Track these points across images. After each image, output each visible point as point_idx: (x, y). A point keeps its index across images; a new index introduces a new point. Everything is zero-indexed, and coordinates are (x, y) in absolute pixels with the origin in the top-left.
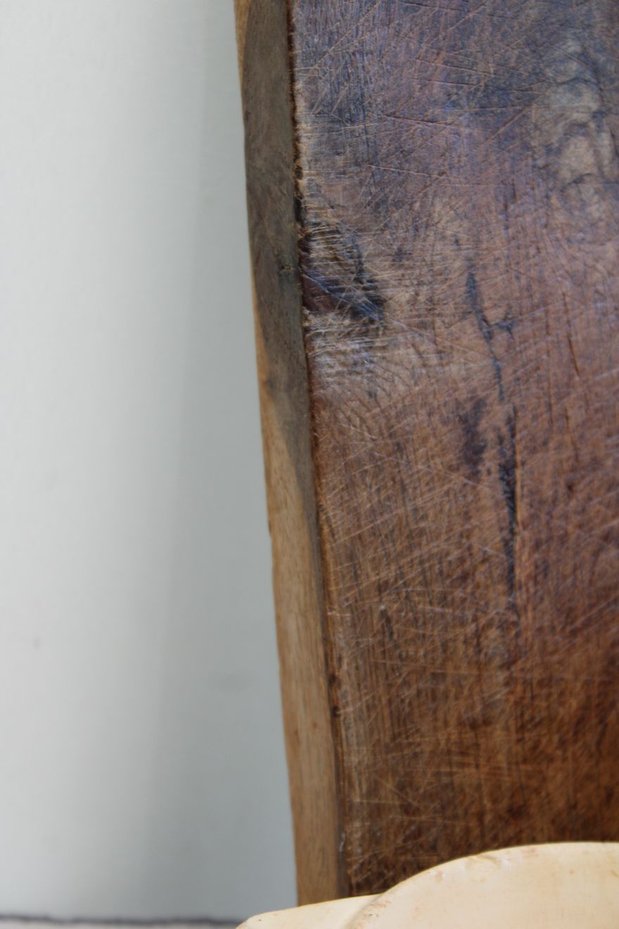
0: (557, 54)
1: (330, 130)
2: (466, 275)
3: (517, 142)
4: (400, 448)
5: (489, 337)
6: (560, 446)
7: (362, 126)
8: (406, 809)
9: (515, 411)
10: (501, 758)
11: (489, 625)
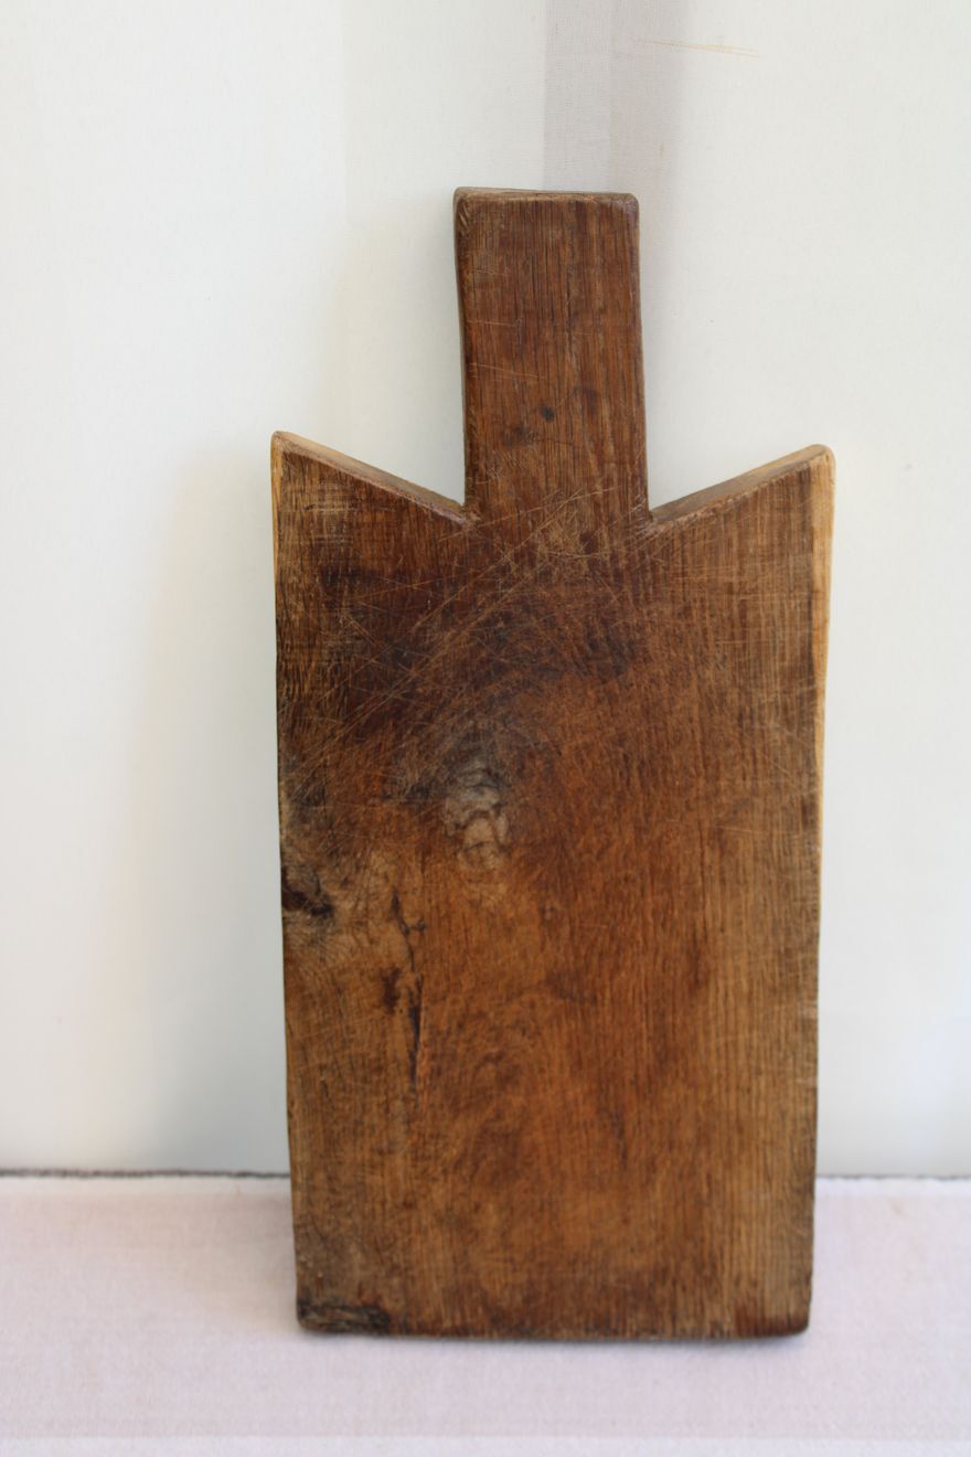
0: (468, 769)
1: (301, 809)
2: (391, 899)
3: (434, 821)
4: (339, 991)
5: (406, 933)
6: (454, 1002)
7: (322, 808)
8: (333, 1191)
9: (423, 977)
10: (400, 1174)
11: (396, 1097)
